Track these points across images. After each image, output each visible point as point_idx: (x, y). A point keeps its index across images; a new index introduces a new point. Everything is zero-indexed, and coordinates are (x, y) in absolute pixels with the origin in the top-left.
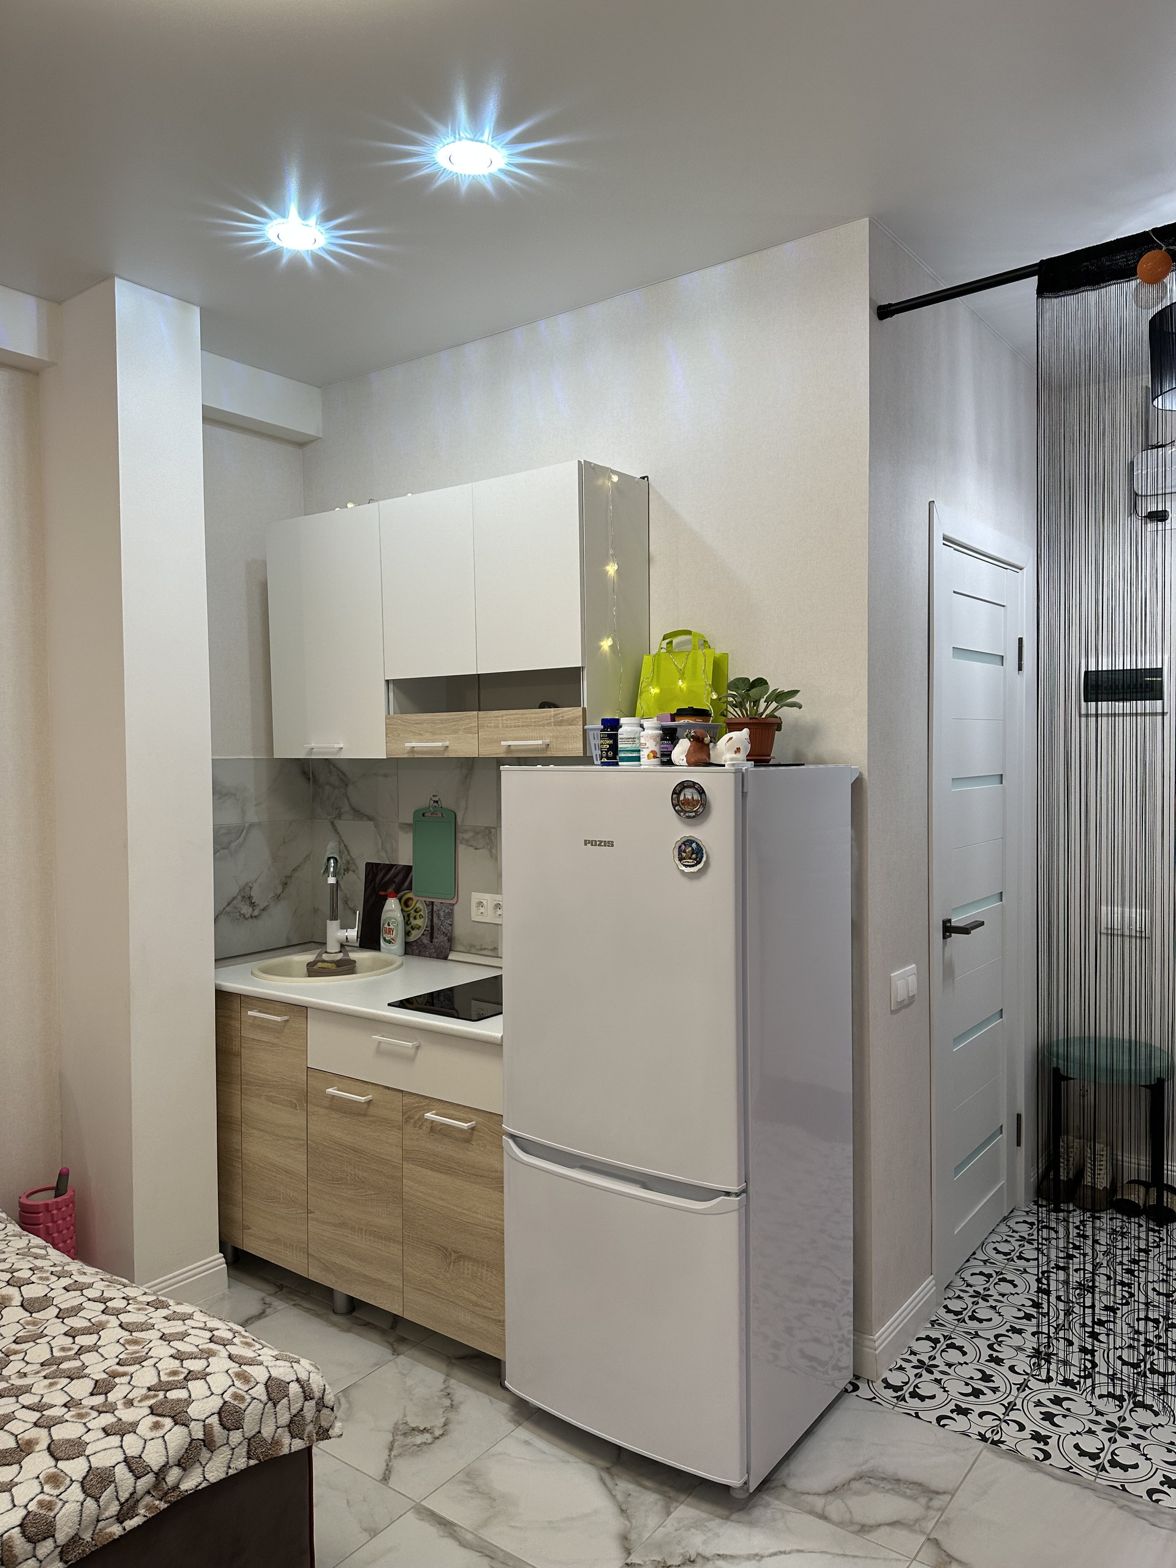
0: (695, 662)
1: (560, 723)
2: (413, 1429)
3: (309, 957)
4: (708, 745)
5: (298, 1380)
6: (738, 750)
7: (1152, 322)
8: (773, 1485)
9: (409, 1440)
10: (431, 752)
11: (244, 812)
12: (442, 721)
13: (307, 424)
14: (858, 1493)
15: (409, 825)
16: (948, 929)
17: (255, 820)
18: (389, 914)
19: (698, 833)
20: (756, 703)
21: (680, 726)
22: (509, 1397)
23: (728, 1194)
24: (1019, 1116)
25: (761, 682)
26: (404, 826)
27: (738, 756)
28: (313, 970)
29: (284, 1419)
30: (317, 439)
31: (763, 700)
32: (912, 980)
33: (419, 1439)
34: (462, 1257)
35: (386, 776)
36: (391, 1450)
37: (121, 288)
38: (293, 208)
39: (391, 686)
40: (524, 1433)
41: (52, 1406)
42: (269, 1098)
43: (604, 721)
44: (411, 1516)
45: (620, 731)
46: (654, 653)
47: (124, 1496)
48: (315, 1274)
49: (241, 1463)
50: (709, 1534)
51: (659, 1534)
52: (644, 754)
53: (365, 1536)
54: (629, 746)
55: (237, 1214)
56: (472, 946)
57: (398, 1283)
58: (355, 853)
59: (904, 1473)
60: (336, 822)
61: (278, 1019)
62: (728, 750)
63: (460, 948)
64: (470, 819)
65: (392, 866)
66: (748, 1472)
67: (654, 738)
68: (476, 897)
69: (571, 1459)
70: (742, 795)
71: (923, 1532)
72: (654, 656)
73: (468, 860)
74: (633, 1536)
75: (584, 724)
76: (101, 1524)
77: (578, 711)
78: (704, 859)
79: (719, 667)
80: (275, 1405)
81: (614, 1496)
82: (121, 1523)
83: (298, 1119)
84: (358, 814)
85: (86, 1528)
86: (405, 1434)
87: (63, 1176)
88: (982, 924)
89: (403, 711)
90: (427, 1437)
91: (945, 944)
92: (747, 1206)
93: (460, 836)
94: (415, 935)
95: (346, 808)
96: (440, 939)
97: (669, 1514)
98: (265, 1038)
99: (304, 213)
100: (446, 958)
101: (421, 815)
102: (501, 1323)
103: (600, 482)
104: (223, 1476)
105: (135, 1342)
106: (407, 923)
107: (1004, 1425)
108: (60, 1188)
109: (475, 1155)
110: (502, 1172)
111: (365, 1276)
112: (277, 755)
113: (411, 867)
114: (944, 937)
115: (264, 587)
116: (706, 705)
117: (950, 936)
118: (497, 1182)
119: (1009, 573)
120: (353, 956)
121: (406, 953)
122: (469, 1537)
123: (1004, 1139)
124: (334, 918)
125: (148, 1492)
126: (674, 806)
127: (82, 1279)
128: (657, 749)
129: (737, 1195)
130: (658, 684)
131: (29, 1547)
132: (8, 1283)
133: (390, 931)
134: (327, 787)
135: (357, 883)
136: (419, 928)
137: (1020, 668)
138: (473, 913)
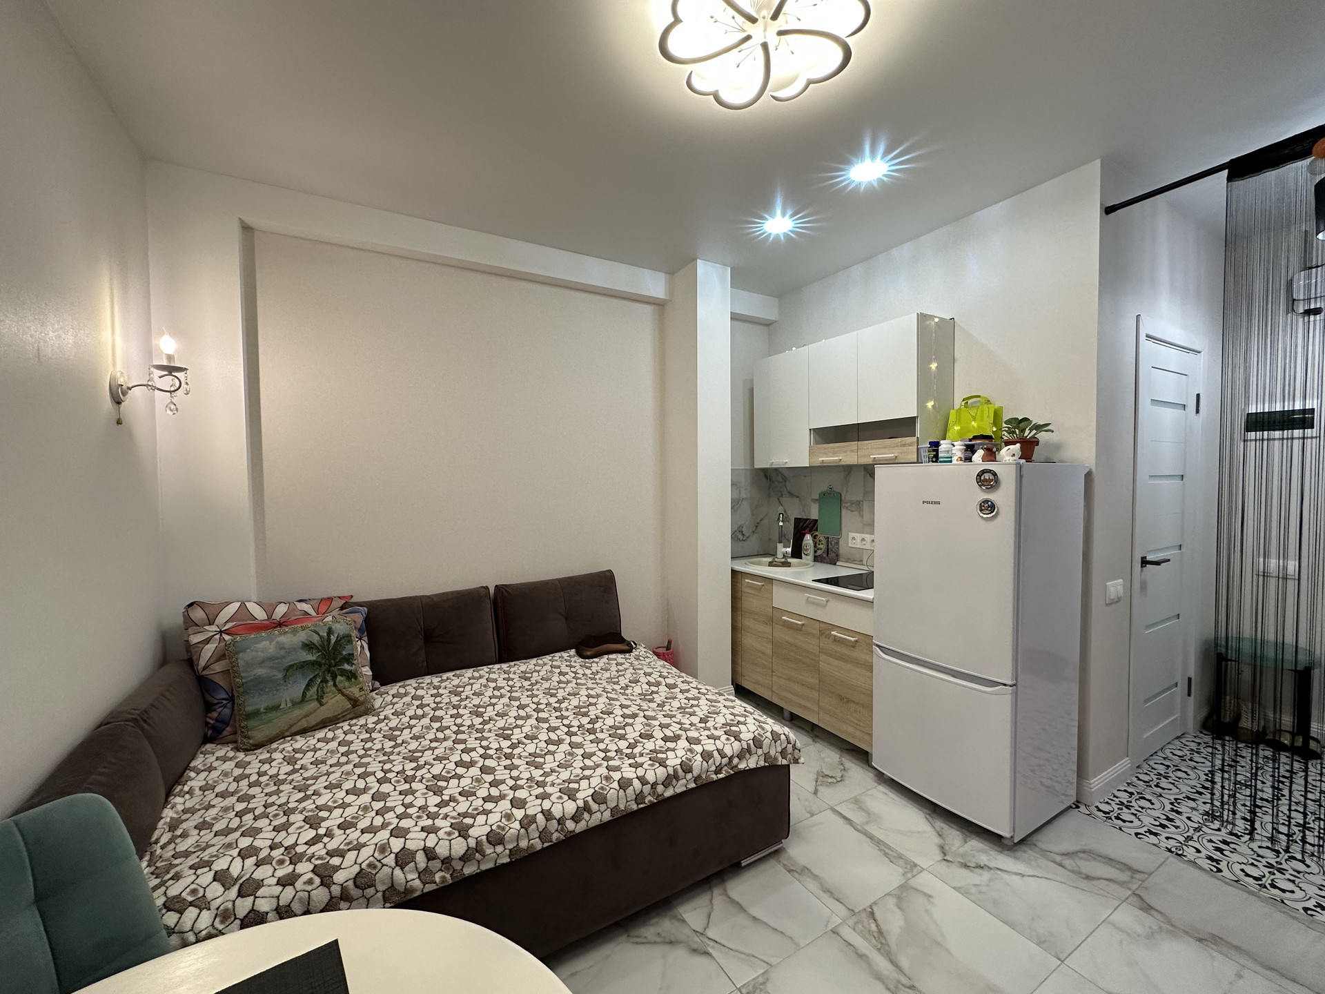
0: (982, 412)
1: (904, 445)
2: (826, 775)
3: (770, 559)
4: (995, 453)
5: (784, 734)
6: (1014, 455)
7: (1315, 186)
8: (1029, 842)
9: (825, 779)
10: (833, 463)
11: (740, 493)
12: (838, 447)
13: (770, 314)
14: (1081, 858)
15: (817, 500)
16: (1145, 562)
17: (744, 496)
18: (806, 542)
19: (991, 497)
20: (1023, 431)
21: (976, 444)
22: (874, 771)
23: (1005, 685)
24: (1190, 679)
25: (1025, 419)
26: (814, 501)
27: (1014, 458)
28: (771, 564)
29: (779, 749)
30: (776, 321)
31: (1027, 429)
32: (1120, 588)
33: (830, 780)
34: (849, 701)
35: (805, 476)
36: (817, 782)
37: (700, 265)
38: (779, 212)
39: (812, 432)
40: (882, 789)
41: (685, 724)
42: (754, 619)
43: (930, 443)
44: (829, 812)
45: (940, 447)
46: (957, 408)
47: (717, 764)
48: (775, 700)
49: (762, 763)
50: (991, 857)
51: (961, 850)
52: (955, 459)
53: (808, 815)
54: (946, 455)
55: (739, 669)
56: (849, 559)
57: (816, 709)
58: (789, 513)
59: (1113, 856)
60: (781, 498)
61: (760, 584)
62: (1007, 455)
63: (842, 559)
64: (850, 496)
65: (807, 520)
66: (1014, 831)
67: (961, 450)
68: (851, 535)
69: (908, 805)
70: (1020, 477)
71: (1129, 889)
72: (957, 410)
73: (848, 518)
74: (947, 848)
75: (918, 445)
76: (709, 773)
77: (914, 439)
78: (996, 510)
79: (997, 415)
80: (775, 743)
81: (934, 828)
82: (716, 775)
83: (768, 629)
84: (791, 495)
85: (703, 773)
86: (822, 776)
87: (670, 642)
88: (1169, 560)
89: (817, 443)
90: (834, 780)
91: (1142, 571)
92: (1016, 694)
93: (843, 505)
94: (819, 553)
95: (785, 492)
96: (832, 555)
97: (966, 842)
98: (752, 592)
99: (784, 214)
100: (835, 564)
101: (823, 495)
102: (871, 735)
103: (928, 323)
104: (755, 767)
105: (714, 706)
106: (815, 547)
107: (1184, 847)
108: (668, 648)
109: (857, 654)
110: (872, 663)
111: (799, 704)
112: (755, 467)
113: (817, 520)
114: (1142, 567)
115: (752, 391)
116: (989, 433)
117: (1145, 566)
118: (870, 668)
119: (1191, 355)
120: (789, 560)
121: (814, 561)
122: (859, 828)
123: (1180, 690)
124: (780, 542)
125: (726, 765)
126: (978, 483)
127: (687, 679)
128: (962, 456)
129: (1011, 686)
130: (959, 424)
131: (683, 774)
132: (660, 676)
133: (807, 550)
134: (776, 483)
135: (790, 529)
136: (821, 549)
137: (1198, 411)
138: (850, 541)
